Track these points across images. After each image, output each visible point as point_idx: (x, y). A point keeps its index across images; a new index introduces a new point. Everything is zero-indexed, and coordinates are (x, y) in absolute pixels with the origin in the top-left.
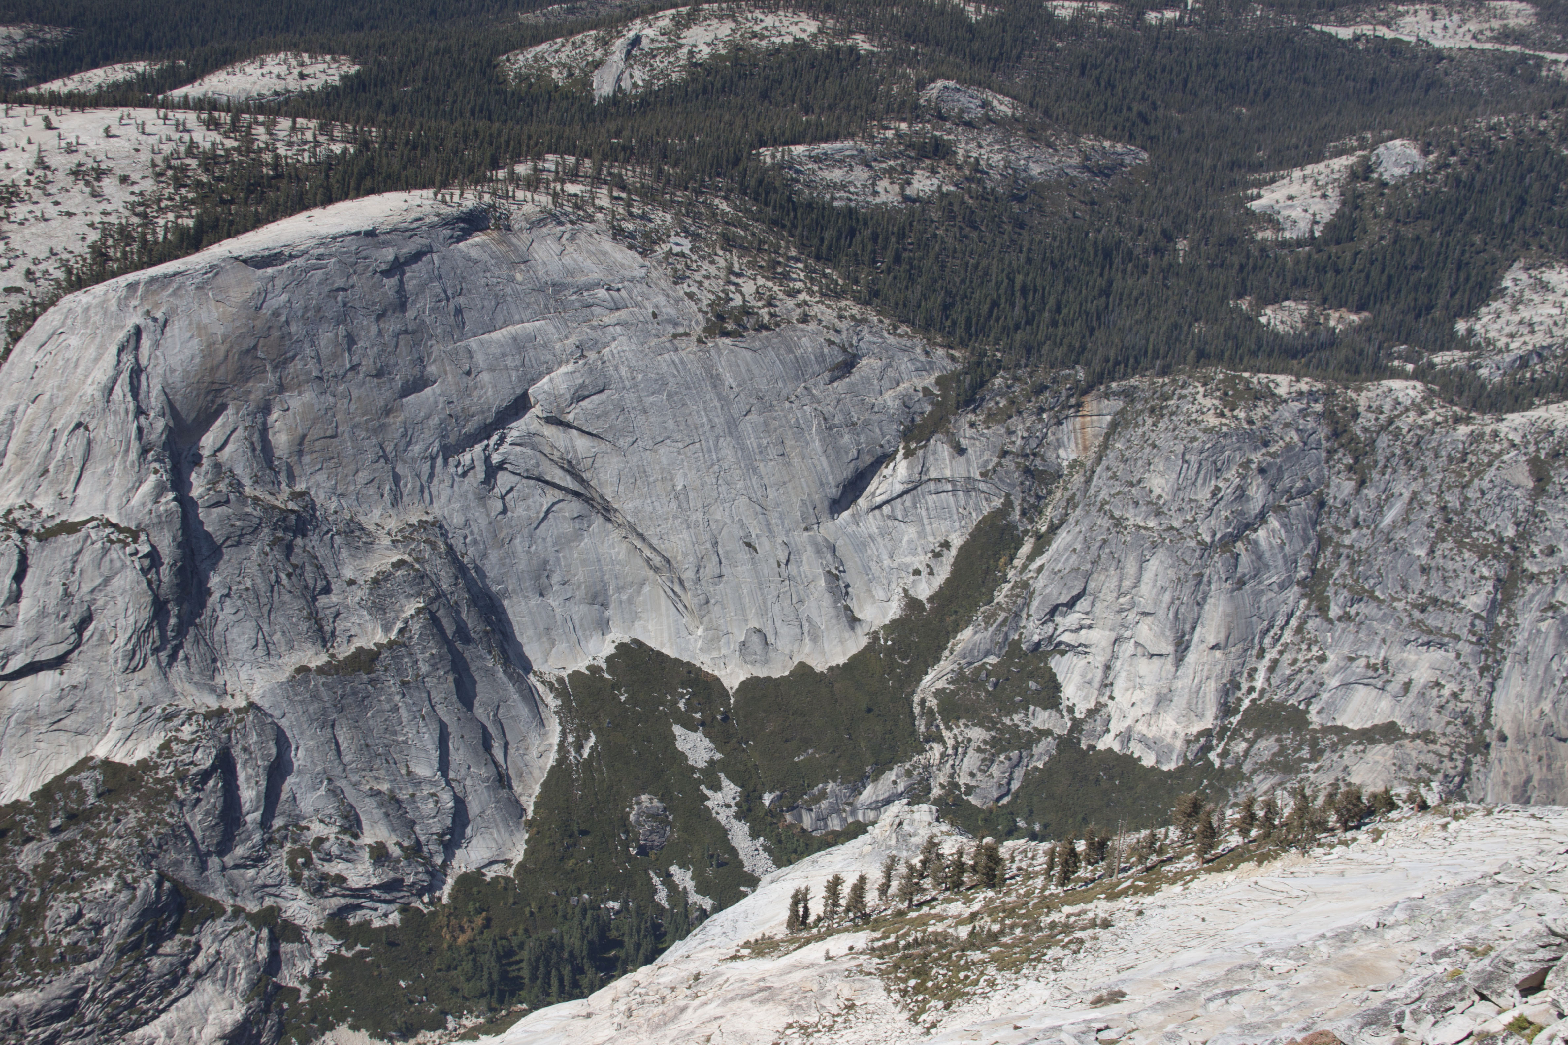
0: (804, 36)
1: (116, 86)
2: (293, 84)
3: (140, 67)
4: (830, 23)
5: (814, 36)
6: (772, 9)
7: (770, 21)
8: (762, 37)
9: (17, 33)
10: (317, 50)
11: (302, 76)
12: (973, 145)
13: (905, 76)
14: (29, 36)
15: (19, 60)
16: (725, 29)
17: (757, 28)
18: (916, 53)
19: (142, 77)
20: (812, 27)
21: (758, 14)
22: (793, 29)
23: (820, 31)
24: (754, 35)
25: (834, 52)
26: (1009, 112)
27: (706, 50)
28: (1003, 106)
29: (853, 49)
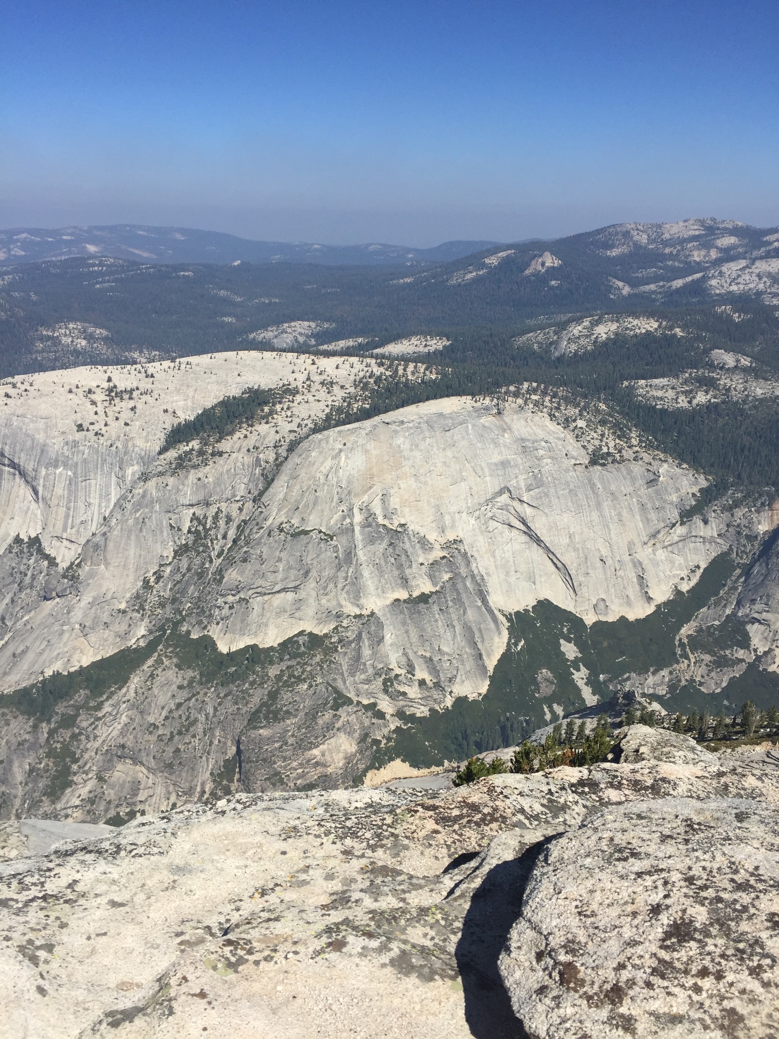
0: (651, 329)
1: (348, 348)
2: (421, 349)
3: (360, 340)
4: (664, 323)
5: (656, 329)
6: (638, 318)
7: (636, 322)
8: (631, 330)
9: (313, 325)
10: (432, 334)
11: (426, 346)
12: (728, 380)
13: (698, 347)
14: (317, 326)
15: (313, 335)
16: (614, 327)
17: (629, 326)
18: (705, 337)
19: (360, 344)
20: (656, 325)
21: (630, 319)
22: (646, 326)
23: (659, 327)
24: (627, 329)
25: (665, 336)
26: (749, 364)
27: (605, 336)
28: (745, 362)
29: (675, 335)
